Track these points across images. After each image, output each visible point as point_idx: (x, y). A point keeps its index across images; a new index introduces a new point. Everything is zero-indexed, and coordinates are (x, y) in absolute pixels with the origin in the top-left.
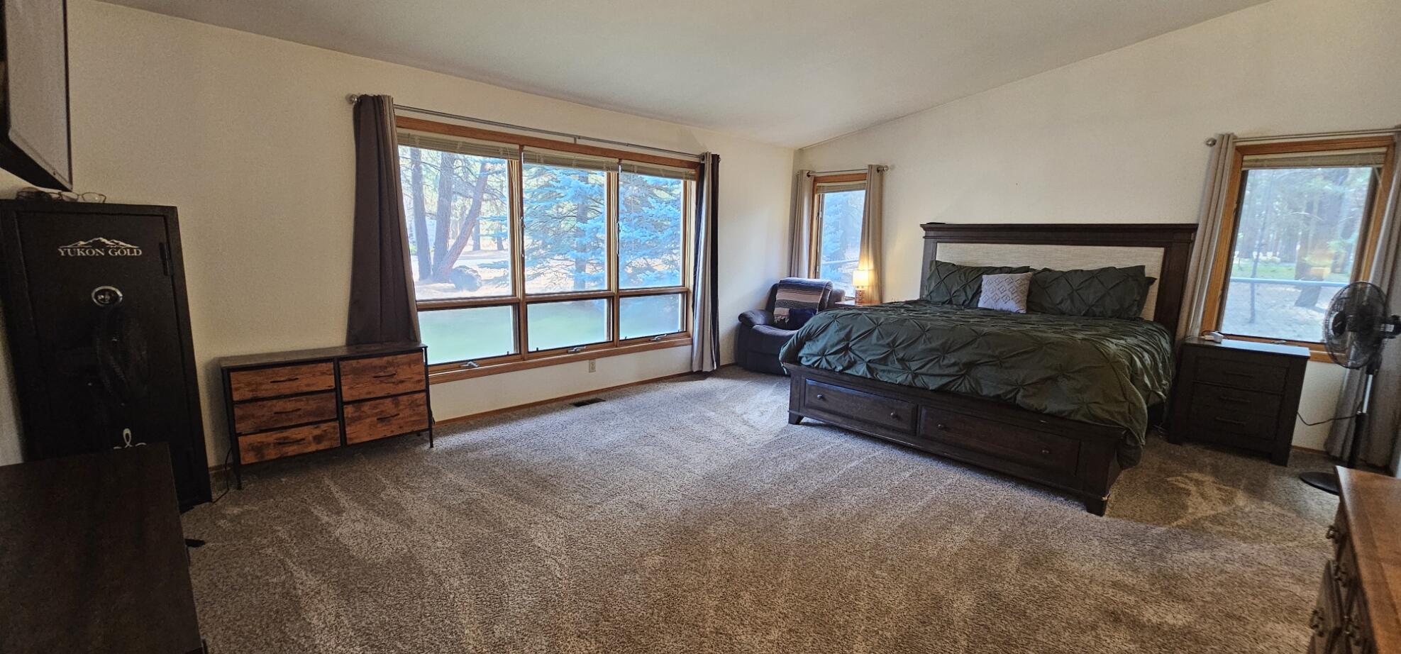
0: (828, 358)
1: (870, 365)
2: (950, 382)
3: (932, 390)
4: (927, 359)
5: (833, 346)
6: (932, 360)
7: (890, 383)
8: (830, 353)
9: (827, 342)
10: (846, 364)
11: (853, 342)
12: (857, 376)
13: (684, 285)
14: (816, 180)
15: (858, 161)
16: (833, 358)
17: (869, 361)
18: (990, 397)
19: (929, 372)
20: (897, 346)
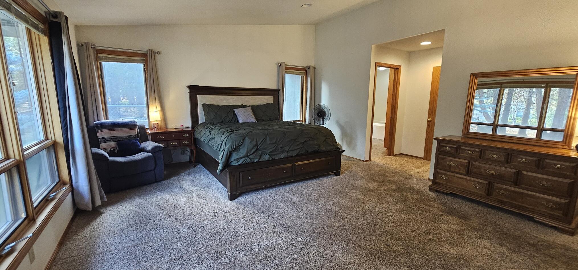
0: (250, 157)
1: (269, 154)
2: (300, 150)
3: (295, 156)
4: (290, 145)
5: (251, 150)
6: (292, 144)
7: (280, 159)
8: (250, 154)
9: (247, 149)
10: (259, 157)
11: (260, 145)
12: (265, 161)
13: (47, 139)
14: (98, 51)
15: (142, 46)
16: (253, 156)
17: (269, 153)
18: (312, 152)
19: (293, 149)
20: (279, 142)
